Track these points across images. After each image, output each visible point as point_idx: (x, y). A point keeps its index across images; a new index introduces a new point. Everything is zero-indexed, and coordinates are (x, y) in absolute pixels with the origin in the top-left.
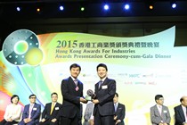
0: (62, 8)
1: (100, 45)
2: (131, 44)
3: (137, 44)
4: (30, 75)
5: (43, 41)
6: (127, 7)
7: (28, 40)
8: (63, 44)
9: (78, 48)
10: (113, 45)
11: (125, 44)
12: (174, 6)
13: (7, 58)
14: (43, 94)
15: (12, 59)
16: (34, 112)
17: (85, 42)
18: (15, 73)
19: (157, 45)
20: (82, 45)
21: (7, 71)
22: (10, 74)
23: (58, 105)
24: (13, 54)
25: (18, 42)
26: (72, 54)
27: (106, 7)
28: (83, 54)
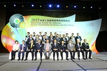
0: (33, 6)
1: (48, 20)
2: (60, 20)
3: (62, 20)
4: (21, 32)
5: (26, 19)
6: (58, 6)
7: (20, 18)
8: (34, 20)
9: (39, 22)
10: (53, 20)
11: (57, 20)
12: (75, 7)
13: (12, 26)
15: (13, 26)
16: (24, 47)
17: (42, 19)
18: (15, 32)
19: (69, 21)
20: (41, 20)
21: (12, 31)
24: (14, 24)
25: (15, 19)
26: (37, 24)
27: (50, 6)
28: (42, 24)
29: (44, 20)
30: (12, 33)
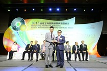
0: (34, 10)
1: (48, 23)
2: (59, 23)
3: (62, 23)
4: (22, 35)
5: (26, 22)
6: (58, 9)
7: (21, 22)
8: (34, 23)
9: (39, 25)
11: (57, 23)
12: (75, 10)
13: (13, 28)
14: (27, 41)
18: (16, 34)
19: (68, 24)
20: (41, 23)
21: (13, 33)
22: (14, 34)
23: (32, 45)
24: (15, 27)
25: (17, 22)
26: (37, 27)
27: (50, 10)
28: (41, 27)
29: (43, 23)
30: (13, 36)
